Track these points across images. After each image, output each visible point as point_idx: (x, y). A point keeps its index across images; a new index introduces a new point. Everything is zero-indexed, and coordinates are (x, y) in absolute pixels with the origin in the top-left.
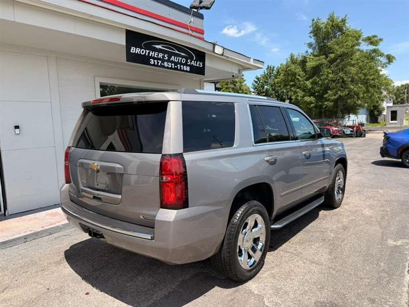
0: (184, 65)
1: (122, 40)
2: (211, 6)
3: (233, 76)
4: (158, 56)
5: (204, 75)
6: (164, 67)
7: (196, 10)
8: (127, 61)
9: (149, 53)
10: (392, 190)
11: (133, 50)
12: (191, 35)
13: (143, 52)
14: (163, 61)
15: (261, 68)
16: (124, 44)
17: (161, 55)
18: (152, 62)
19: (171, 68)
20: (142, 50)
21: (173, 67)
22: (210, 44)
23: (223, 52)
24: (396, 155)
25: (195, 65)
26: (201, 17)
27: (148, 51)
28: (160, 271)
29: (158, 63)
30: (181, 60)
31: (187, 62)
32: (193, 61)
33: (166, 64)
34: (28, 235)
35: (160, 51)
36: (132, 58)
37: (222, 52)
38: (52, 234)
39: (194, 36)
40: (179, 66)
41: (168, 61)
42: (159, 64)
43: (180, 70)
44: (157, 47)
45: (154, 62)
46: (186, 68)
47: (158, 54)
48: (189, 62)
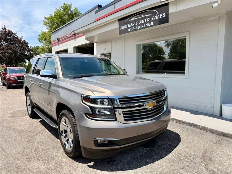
20: (125, 26)
25: (158, 18)
31: (151, 19)
41: (138, 25)
42: (133, 30)
44: (132, 20)
45: (130, 30)
46: (150, 24)
47: (132, 24)
48: (153, 18)
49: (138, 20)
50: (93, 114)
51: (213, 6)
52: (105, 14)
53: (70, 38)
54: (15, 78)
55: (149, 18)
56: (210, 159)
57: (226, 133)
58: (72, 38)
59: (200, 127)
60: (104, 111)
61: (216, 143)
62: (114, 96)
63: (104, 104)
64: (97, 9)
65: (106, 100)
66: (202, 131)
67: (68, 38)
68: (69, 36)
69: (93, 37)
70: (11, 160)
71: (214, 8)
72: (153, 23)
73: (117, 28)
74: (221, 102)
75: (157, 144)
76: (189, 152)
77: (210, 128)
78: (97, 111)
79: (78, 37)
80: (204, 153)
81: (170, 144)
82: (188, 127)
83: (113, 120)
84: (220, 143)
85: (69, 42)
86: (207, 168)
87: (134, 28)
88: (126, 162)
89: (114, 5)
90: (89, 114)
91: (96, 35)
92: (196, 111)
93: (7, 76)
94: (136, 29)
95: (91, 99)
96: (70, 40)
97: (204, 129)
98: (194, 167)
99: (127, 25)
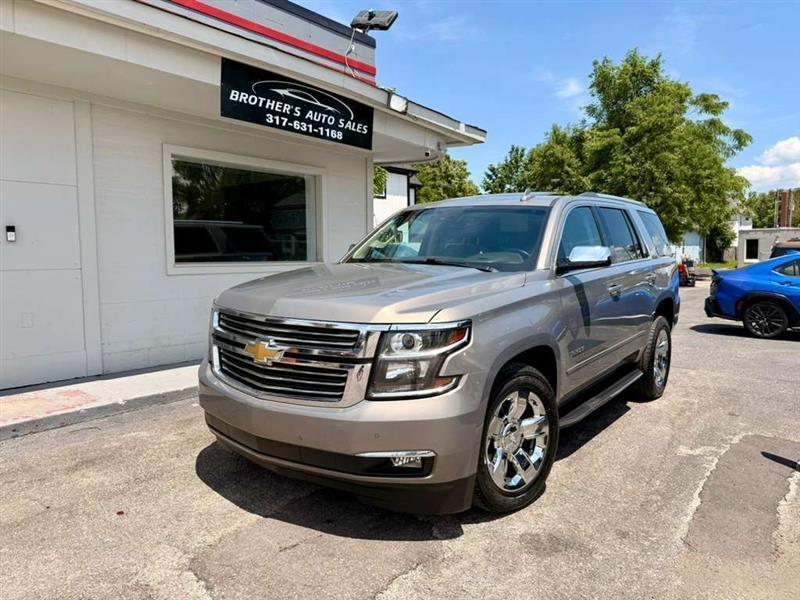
0: (331, 128)
1: (213, 77)
2: (390, 25)
3: (427, 154)
4: (282, 109)
5: (370, 148)
6: (292, 129)
7: (361, 31)
8: (222, 115)
9: (265, 103)
10: (713, 371)
11: (234, 95)
12: (350, 76)
13: (253, 100)
14: (291, 118)
15: (482, 142)
16: (218, 83)
17: (287, 108)
18: (270, 119)
19: (307, 133)
20: (251, 97)
21: (311, 131)
22: (384, 93)
23: (406, 109)
24: (733, 313)
25: (353, 129)
26: (371, 43)
27: (262, 99)
28: (257, 485)
29: (281, 121)
30: (327, 119)
31: (337, 122)
32: (349, 122)
33: (296, 125)
34: (20, 425)
35: (285, 100)
36: (231, 110)
37: (403, 109)
38: (67, 425)
39: (357, 79)
40: (321, 129)
41: (301, 119)
42: (284, 124)
43: (324, 137)
45: (274, 119)
46: (335, 135)
47: (283, 106)
48: (343, 124)
55: (333, 118)
87: (289, 121)
94: (295, 128)
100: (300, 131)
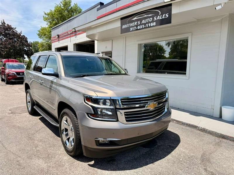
0: (151, 22)
17: (136, 23)
20: (127, 25)
30: (149, 20)
41: (140, 25)
42: (135, 29)
44: (134, 19)
45: (132, 29)
46: (152, 24)
47: (134, 23)
48: (156, 19)
49: (141, 20)
50: (95, 114)
51: (216, 9)
52: (107, 12)
53: (71, 35)
54: (14, 74)
55: (152, 18)
56: (209, 161)
57: (225, 135)
58: (72, 35)
59: (200, 128)
60: (106, 112)
61: (216, 144)
62: (116, 96)
63: (106, 105)
64: (99, 6)
65: (108, 101)
66: (202, 133)
67: (69, 34)
68: (70, 33)
69: (93, 35)
70: (12, 157)
71: (218, 10)
72: (155, 23)
73: (119, 27)
74: (221, 104)
75: (157, 144)
76: (188, 153)
77: (210, 130)
78: (99, 111)
79: (79, 34)
80: (203, 154)
81: (170, 144)
82: (188, 128)
83: (115, 120)
84: (219, 145)
85: (70, 38)
86: (206, 170)
87: (136, 27)
88: (126, 162)
89: (116, 3)
90: (91, 114)
91: (97, 33)
92: (195, 111)
93: (6, 71)
94: (138, 28)
95: (94, 99)
96: (70, 37)
97: (204, 130)
98: (194, 168)
99: (129, 24)
100: (140, 29)
